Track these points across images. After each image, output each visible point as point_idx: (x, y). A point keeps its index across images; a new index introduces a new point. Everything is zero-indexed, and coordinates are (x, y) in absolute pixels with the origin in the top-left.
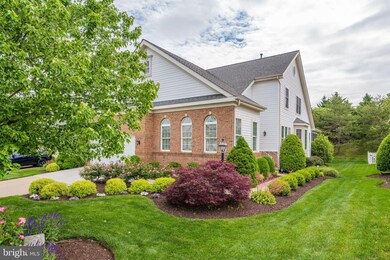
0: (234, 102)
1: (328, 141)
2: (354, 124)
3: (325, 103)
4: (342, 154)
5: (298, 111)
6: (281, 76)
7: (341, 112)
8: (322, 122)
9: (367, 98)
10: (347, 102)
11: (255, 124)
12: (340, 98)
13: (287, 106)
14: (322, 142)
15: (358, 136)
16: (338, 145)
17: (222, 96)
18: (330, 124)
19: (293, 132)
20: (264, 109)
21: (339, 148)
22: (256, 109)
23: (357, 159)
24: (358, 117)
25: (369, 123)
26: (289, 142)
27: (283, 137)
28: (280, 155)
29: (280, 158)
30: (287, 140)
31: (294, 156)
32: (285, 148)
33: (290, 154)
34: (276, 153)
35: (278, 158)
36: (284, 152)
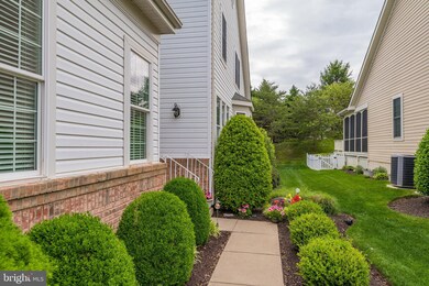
13: (225, 57)
26: (237, 133)
27: (218, 123)
28: (217, 166)
29: (215, 175)
30: (230, 129)
31: (249, 168)
32: (226, 147)
33: (240, 164)
34: (206, 161)
35: (211, 175)
36: (226, 159)
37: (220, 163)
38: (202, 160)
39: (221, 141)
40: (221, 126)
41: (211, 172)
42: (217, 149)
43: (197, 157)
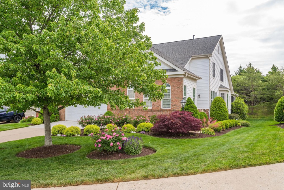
0: (183, 75)
1: (243, 103)
2: (264, 89)
3: (241, 72)
4: (255, 114)
5: (222, 79)
6: (211, 55)
7: (254, 79)
8: (239, 88)
9: (274, 68)
10: (258, 72)
11: (194, 89)
12: (253, 68)
13: (214, 76)
14: (239, 104)
15: (267, 99)
16: (252, 106)
17: (174, 70)
18: (246, 89)
19: (218, 95)
20: (200, 78)
21: (253, 109)
22: (194, 78)
23: (267, 117)
24: (267, 83)
25: (275, 89)
26: (217, 102)
27: (212, 98)
28: (211, 112)
29: (211, 114)
30: (215, 101)
31: (220, 112)
32: (214, 106)
33: (217, 111)
34: (208, 110)
35: (209, 114)
36: (213, 109)
37: (212, 111)
38: (207, 110)
39: (212, 104)
40: (213, 99)
41: (209, 113)
42: (211, 106)
43: (205, 109)
